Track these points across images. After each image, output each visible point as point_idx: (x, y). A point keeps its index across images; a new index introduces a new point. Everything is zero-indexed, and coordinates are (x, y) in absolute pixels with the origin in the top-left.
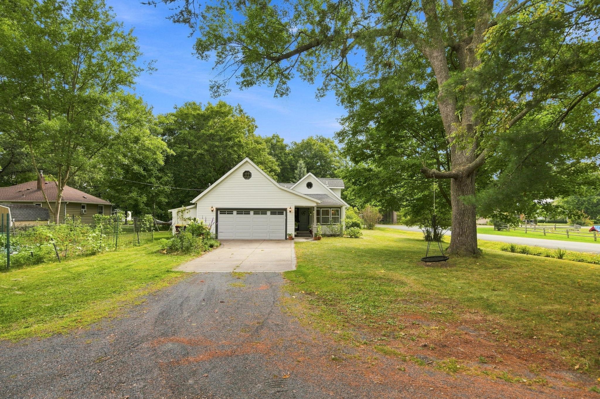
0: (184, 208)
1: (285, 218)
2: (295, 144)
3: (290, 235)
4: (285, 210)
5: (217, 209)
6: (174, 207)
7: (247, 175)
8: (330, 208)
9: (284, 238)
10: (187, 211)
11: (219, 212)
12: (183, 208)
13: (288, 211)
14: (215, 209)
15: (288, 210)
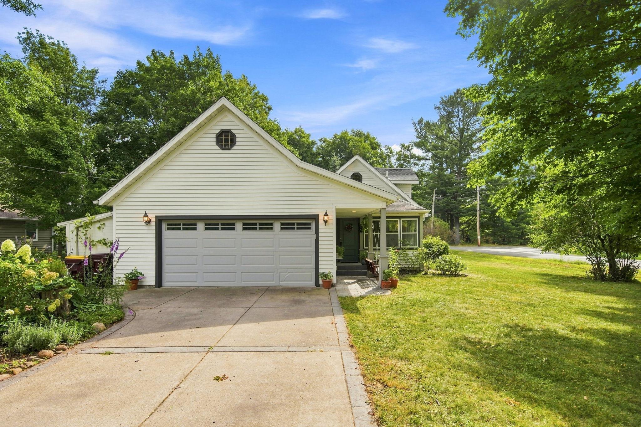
0: (91, 217)
1: (314, 237)
2: (325, 141)
3: (326, 276)
4: (315, 218)
5: (160, 220)
6: (69, 217)
7: (226, 140)
8: (400, 217)
9: (313, 283)
10: (98, 225)
11: (164, 226)
12: (88, 218)
13: (321, 222)
14: (153, 220)
15: (321, 219)
